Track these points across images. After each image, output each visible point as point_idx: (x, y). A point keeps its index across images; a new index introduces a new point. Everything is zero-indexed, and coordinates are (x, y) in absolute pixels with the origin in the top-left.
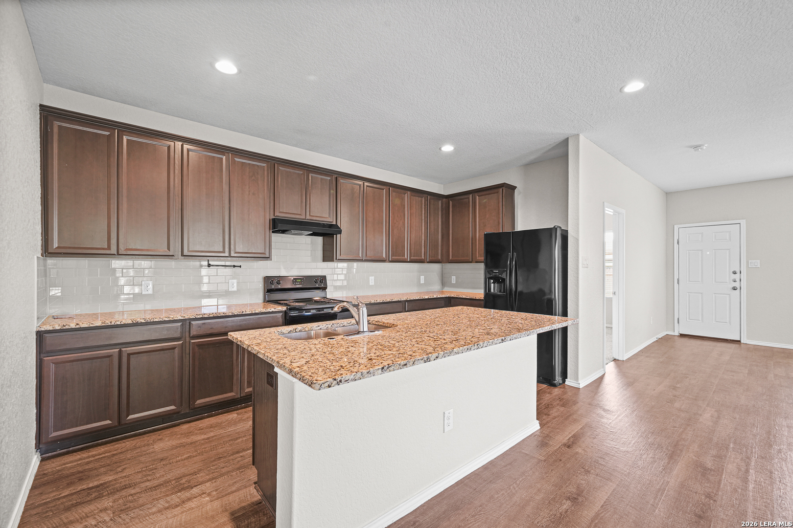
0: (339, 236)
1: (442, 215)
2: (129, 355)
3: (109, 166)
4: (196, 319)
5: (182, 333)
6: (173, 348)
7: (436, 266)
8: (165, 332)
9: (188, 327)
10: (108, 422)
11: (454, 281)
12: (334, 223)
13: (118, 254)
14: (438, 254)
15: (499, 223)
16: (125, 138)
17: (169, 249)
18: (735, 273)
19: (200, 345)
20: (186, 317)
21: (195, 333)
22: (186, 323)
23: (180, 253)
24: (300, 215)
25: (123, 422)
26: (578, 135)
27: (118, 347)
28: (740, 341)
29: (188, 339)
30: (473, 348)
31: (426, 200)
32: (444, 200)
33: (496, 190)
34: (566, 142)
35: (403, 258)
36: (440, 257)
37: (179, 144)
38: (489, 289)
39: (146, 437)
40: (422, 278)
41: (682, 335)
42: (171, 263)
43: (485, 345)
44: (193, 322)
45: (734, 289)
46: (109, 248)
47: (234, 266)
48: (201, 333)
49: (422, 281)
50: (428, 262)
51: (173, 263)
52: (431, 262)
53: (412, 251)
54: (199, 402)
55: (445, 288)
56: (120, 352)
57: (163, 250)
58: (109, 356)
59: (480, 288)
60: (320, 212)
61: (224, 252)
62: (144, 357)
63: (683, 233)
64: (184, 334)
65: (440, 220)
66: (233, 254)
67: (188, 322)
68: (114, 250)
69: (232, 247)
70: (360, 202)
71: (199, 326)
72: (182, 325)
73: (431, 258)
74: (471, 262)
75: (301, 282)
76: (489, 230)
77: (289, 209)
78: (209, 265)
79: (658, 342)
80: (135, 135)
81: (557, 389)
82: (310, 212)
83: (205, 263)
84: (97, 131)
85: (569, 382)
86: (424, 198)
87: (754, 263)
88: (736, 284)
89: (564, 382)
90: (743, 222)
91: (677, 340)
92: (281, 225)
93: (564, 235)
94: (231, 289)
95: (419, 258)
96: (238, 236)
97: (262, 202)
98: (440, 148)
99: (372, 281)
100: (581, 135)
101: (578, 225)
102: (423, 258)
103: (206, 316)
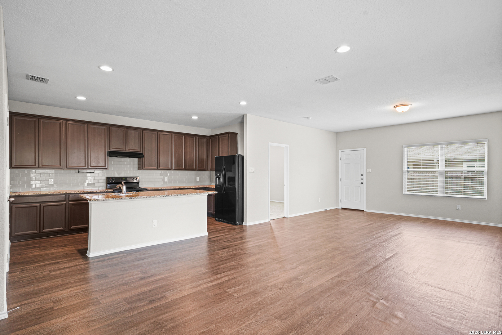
0: (144, 158)
1: (206, 146)
2: (44, 206)
3: (35, 133)
4: (71, 194)
5: (65, 199)
6: (62, 205)
7: (207, 173)
8: (59, 198)
9: (68, 197)
10: (36, 231)
12: (141, 152)
13: (39, 168)
15: (228, 151)
16: (41, 121)
17: (60, 165)
18: (362, 175)
19: (73, 204)
20: (67, 193)
21: (71, 199)
22: (67, 195)
23: (65, 167)
24: (123, 149)
25: (41, 232)
26: (246, 114)
27: (40, 203)
28: (364, 210)
29: (68, 202)
30: (152, 197)
31: (196, 139)
32: (208, 138)
35: (182, 168)
37: (64, 121)
39: (50, 239)
41: (342, 209)
42: (62, 171)
43: (158, 196)
44: (70, 195)
45: (362, 183)
46: (35, 165)
47: (91, 172)
48: (74, 199)
50: (197, 170)
51: (63, 171)
53: (187, 165)
54: (72, 227)
55: (212, 183)
56: (40, 205)
57: (58, 166)
58: (36, 206)
60: (133, 147)
61: (85, 166)
62: (50, 208)
63: (343, 154)
64: (66, 199)
65: (205, 149)
66: (89, 167)
67: (68, 195)
68: (37, 166)
69: (89, 164)
70: (156, 141)
71: (73, 197)
72: (65, 196)
73: (199, 168)
75: (126, 179)
77: (117, 146)
78: (79, 172)
79: (326, 212)
80: (46, 120)
81: (237, 226)
82: (128, 147)
83: (77, 171)
84: (30, 119)
85: (244, 224)
86: (194, 138)
87: (369, 170)
88: (362, 181)
89: (242, 224)
90: (365, 149)
91: (340, 211)
92: (112, 154)
93: (242, 158)
94: (90, 183)
95: (192, 168)
96: (92, 159)
97: (104, 144)
98: (191, 117)
99: (166, 179)
100: (247, 114)
101: (246, 153)
102: (194, 168)
103: (75, 192)
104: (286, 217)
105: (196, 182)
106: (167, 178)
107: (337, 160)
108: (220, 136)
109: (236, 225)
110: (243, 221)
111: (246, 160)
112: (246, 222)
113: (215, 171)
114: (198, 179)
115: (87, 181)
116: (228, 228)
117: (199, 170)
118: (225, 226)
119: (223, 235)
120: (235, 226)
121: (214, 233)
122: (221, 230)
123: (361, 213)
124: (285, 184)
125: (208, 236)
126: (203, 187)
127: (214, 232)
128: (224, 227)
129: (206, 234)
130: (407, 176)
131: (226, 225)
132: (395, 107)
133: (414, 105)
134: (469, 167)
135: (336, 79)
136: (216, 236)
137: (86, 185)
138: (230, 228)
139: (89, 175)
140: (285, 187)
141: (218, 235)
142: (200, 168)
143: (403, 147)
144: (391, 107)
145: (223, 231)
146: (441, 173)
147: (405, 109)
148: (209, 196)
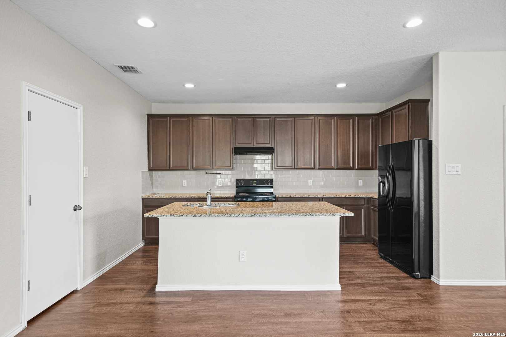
0: (275, 154)
1: (373, 130)
3: (167, 133)
4: (192, 198)
12: (272, 146)
13: (170, 169)
14: (368, 162)
15: (406, 135)
16: (171, 120)
23: (192, 168)
24: (251, 144)
26: (438, 53)
31: (355, 121)
32: (375, 117)
33: (405, 106)
34: (431, 59)
36: (371, 165)
37: (191, 118)
42: (194, 172)
46: (167, 166)
47: (220, 174)
50: (357, 169)
57: (185, 167)
61: (210, 167)
65: (371, 135)
66: (215, 168)
67: (189, 199)
69: (215, 164)
70: (292, 130)
75: (256, 182)
77: (244, 141)
78: (206, 173)
80: (175, 118)
81: (417, 281)
82: (256, 141)
83: (204, 172)
84: (163, 119)
85: (434, 278)
86: (351, 120)
89: (430, 277)
92: (239, 151)
94: (220, 186)
95: (348, 166)
96: (217, 158)
97: (229, 139)
98: (336, 86)
99: (310, 182)
101: (437, 135)
102: (351, 166)
103: (195, 197)
105: (357, 186)
106: (311, 180)
108: (393, 111)
109: (414, 277)
111: (437, 149)
112: (439, 277)
113: (379, 171)
114: (360, 183)
115: (217, 184)
116: (392, 281)
117: (359, 169)
118: (388, 275)
119: (368, 301)
120: (411, 280)
121: (357, 288)
122: (374, 285)
126: (363, 196)
127: (358, 285)
128: (386, 278)
131: (393, 273)
136: (353, 298)
137: (216, 187)
138: (395, 284)
139: (219, 176)
141: (358, 298)
142: (361, 165)
145: (376, 288)
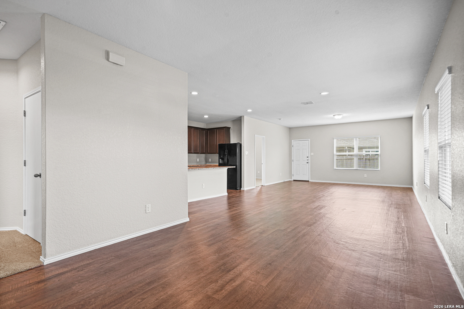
1: (205, 136)
7: (203, 155)
11: (210, 161)
14: (204, 150)
15: (224, 140)
18: (307, 157)
28: (309, 181)
31: (199, 131)
32: (206, 130)
33: (223, 129)
34: (241, 117)
36: (204, 152)
38: (220, 163)
40: (198, 159)
41: (294, 180)
45: (307, 163)
49: (198, 161)
50: (200, 153)
52: (201, 153)
53: (194, 149)
55: (207, 163)
59: (217, 163)
63: (294, 143)
65: (205, 138)
74: (216, 153)
76: (221, 143)
79: (284, 182)
87: (312, 154)
88: (308, 161)
89: (241, 189)
90: (309, 140)
91: (293, 182)
93: (241, 145)
95: (197, 152)
98: (203, 116)
100: (245, 116)
101: (244, 142)
104: (263, 185)
107: (290, 146)
108: (217, 129)
109: (237, 190)
110: (241, 187)
111: (244, 147)
112: (244, 188)
113: (219, 154)
123: (307, 183)
124: (262, 163)
125: (228, 195)
129: (227, 194)
130: (336, 158)
132: (334, 116)
133: (345, 115)
134: (366, 152)
135: (312, 103)
140: (262, 165)
142: (202, 151)
143: (333, 139)
144: (332, 116)
146: (356, 155)
147: (340, 117)
148: (228, 169)
